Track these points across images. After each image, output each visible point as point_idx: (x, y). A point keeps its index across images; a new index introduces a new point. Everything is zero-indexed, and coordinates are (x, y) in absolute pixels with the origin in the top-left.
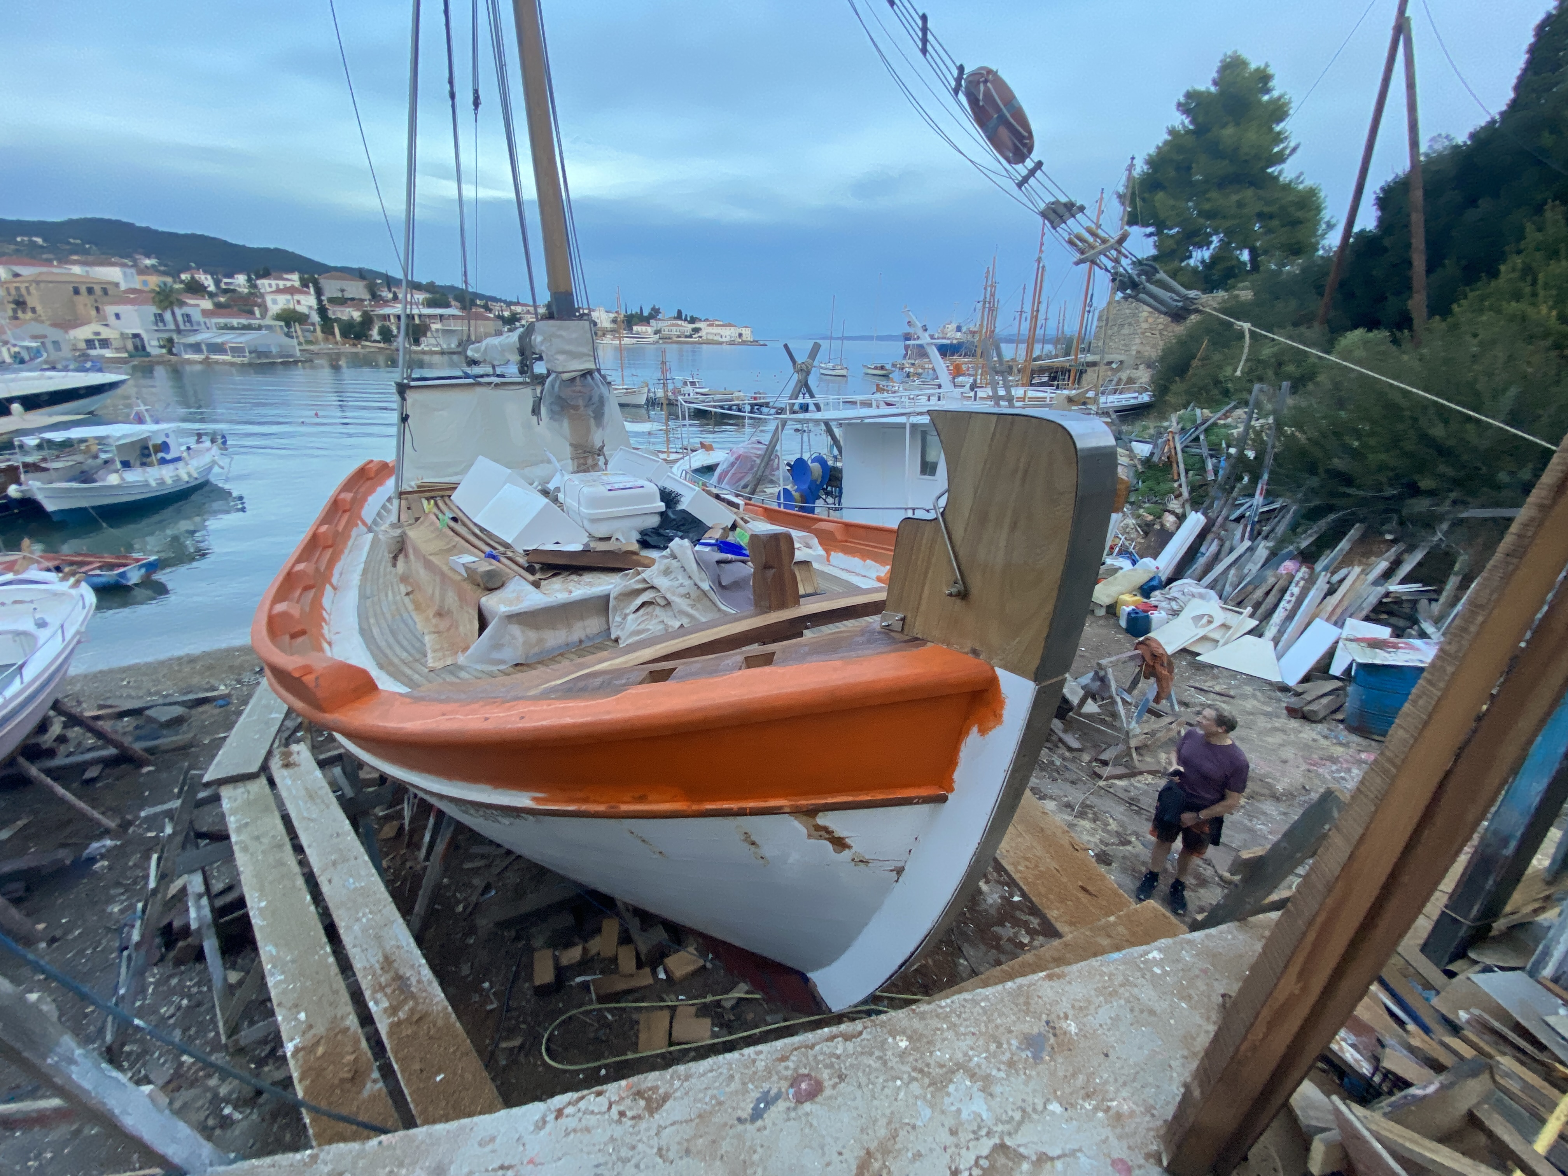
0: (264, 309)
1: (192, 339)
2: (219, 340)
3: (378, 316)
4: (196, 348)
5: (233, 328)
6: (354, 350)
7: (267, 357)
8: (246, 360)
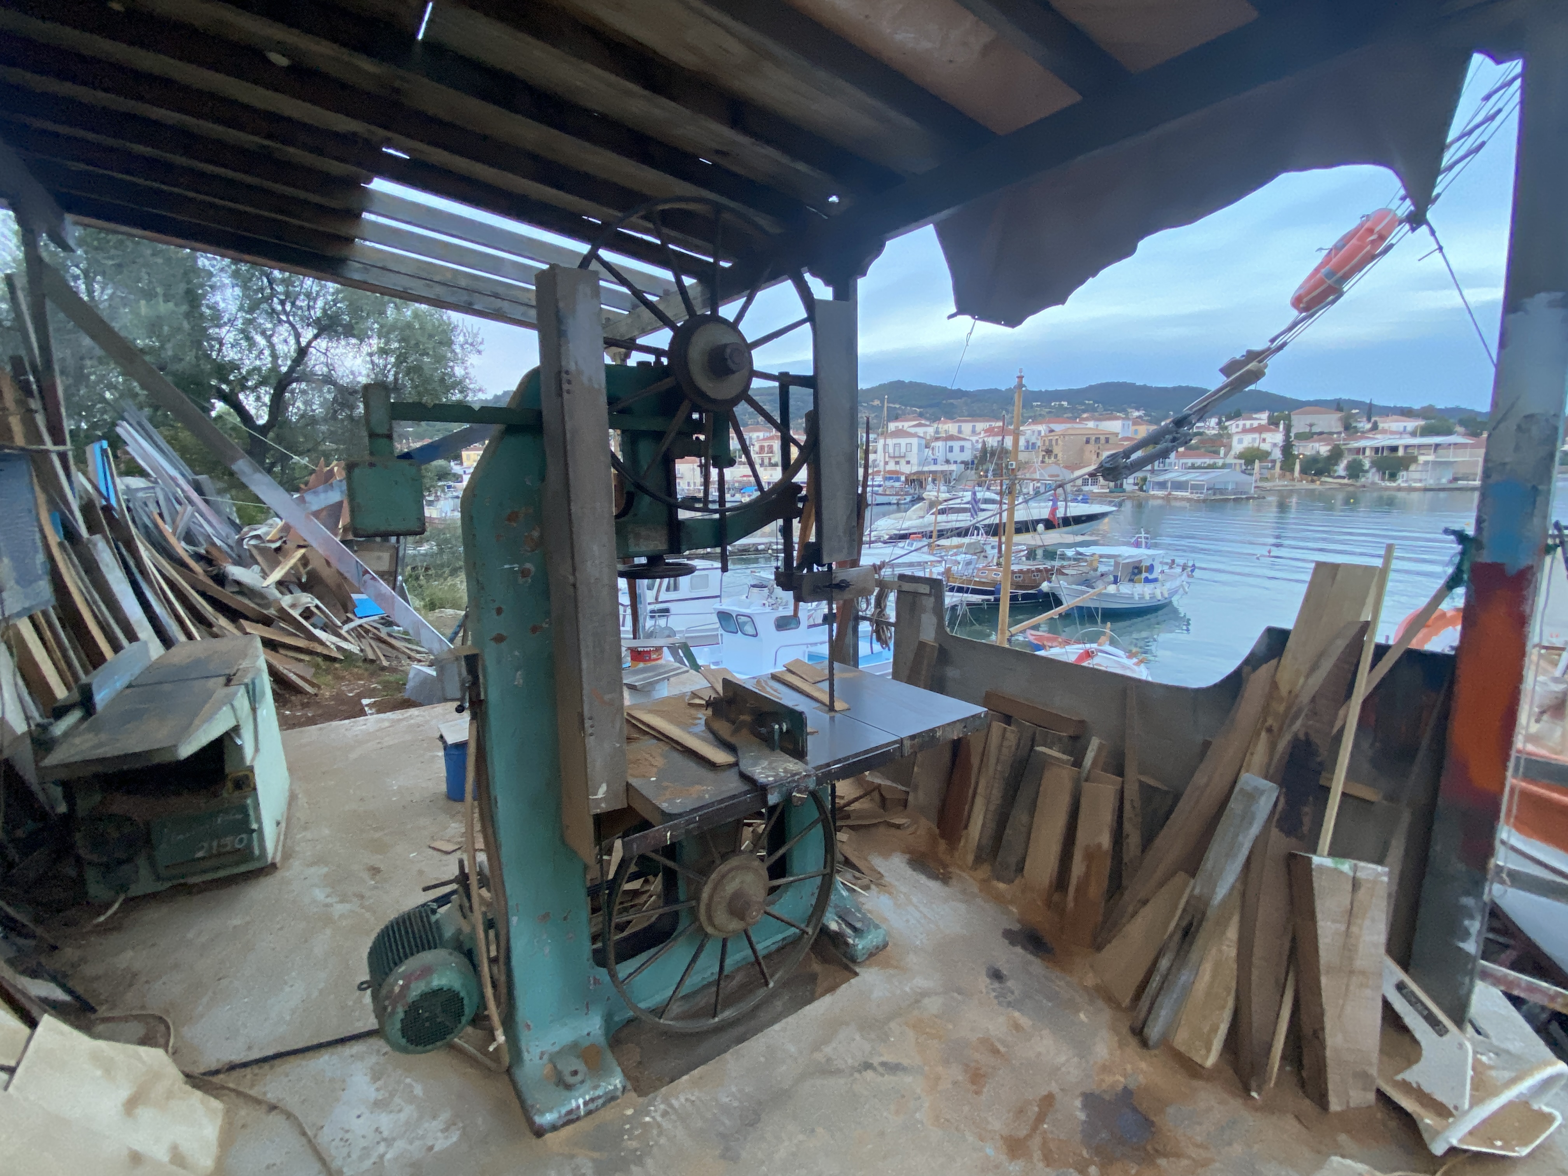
0: (1229, 447)
1: (1161, 478)
2: (1184, 479)
3: (1350, 450)
4: (1162, 485)
5: (1200, 467)
6: (1312, 486)
7: (1222, 494)
8: (1202, 496)
